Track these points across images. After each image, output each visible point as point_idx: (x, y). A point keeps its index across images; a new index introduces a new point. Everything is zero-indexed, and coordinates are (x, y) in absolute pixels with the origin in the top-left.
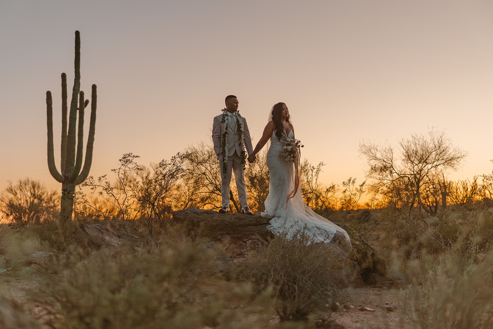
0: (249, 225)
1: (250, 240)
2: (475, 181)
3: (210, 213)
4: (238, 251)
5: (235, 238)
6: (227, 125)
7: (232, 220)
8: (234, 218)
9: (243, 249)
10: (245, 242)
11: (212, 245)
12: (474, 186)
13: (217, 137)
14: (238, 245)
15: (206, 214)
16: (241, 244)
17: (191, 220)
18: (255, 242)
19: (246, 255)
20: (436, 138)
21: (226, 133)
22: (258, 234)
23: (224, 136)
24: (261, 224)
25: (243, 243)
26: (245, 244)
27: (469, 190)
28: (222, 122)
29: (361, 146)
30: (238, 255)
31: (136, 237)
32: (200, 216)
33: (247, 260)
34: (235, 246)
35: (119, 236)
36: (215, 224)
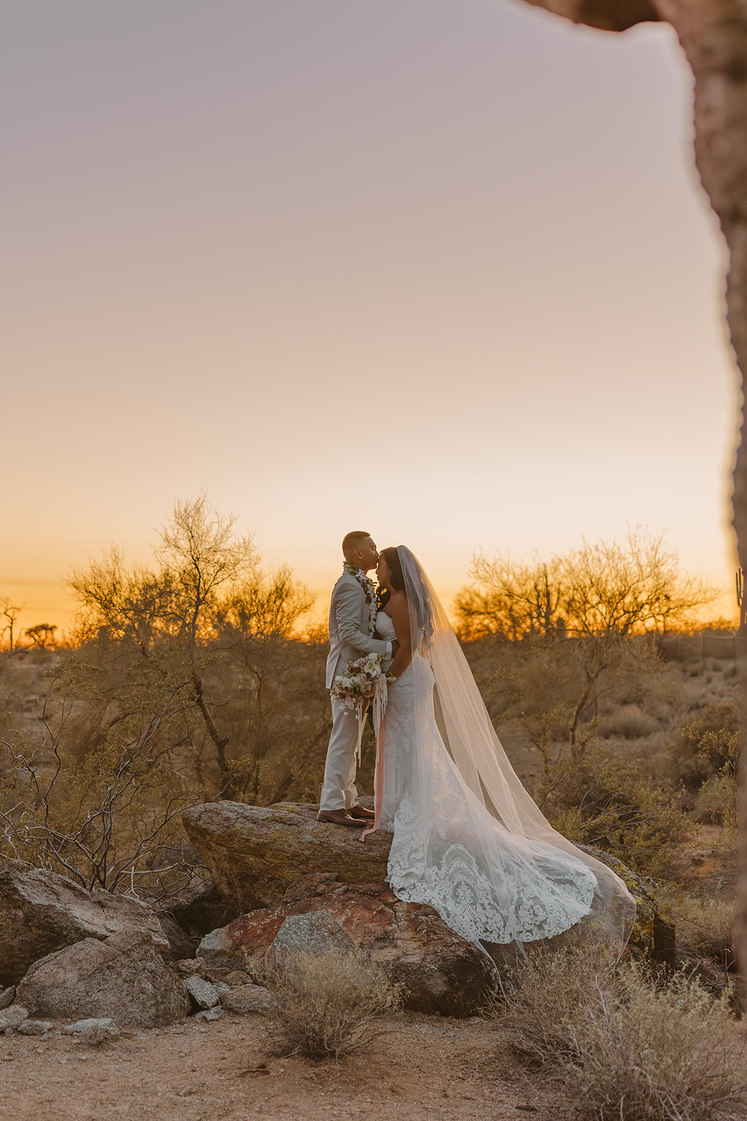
3: (288, 822)
4: (379, 931)
5: (364, 893)
7: (349, 844)
9: (390, 924)
10: (390, 905)
11: (323, 918)
14: (375, 912)
15: (279, 826)
16: (382, 912)
17: (243, 839)
19: (399, 942)
25: (387, 909)
26: (392, 911)
30: (378, 939)
32: (264, 830)
33: (405, 954)
34: (367, 914)
35: (101, 905)
36: (307, 853)
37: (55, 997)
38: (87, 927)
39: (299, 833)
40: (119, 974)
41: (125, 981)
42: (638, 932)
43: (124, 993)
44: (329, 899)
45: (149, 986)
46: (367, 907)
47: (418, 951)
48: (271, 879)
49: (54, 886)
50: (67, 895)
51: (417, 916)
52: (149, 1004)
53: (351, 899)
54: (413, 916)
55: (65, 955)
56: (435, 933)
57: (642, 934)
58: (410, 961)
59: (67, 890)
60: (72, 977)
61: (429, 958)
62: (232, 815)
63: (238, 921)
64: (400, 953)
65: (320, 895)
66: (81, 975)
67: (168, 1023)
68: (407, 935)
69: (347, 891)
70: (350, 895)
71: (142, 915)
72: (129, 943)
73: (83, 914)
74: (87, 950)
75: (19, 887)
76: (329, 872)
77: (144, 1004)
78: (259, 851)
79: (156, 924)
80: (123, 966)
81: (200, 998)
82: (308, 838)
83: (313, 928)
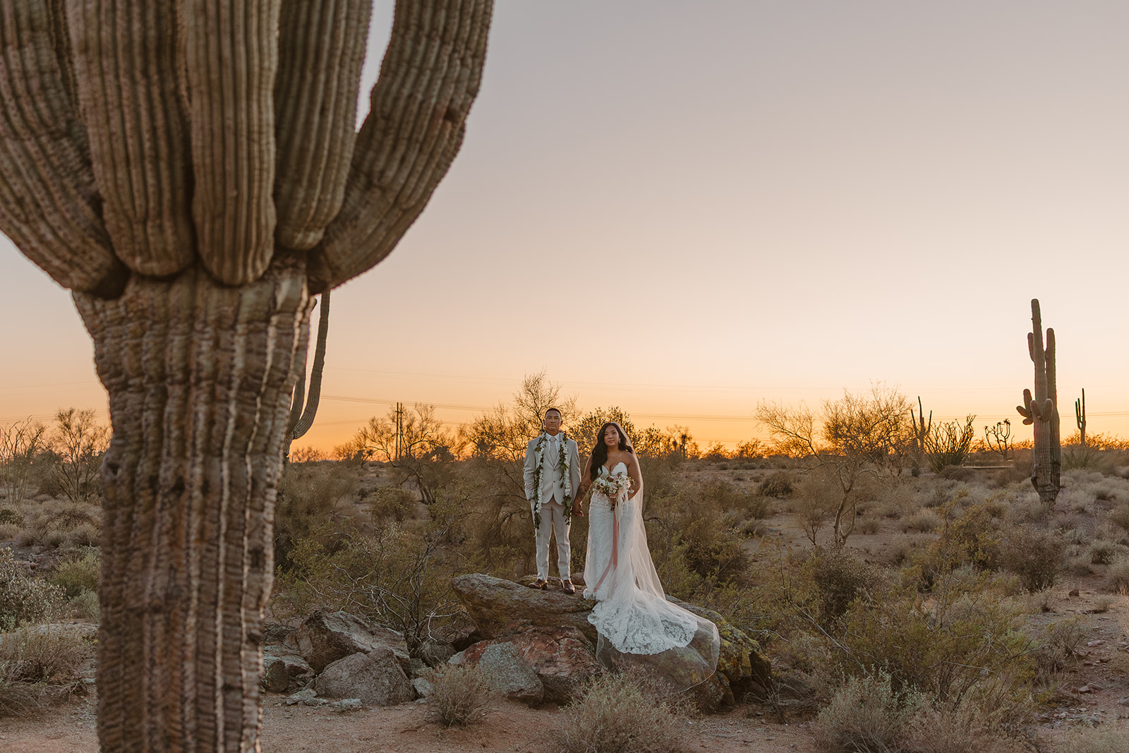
0: (565, 611)
1: (565, 637)
2: (970, 425)
4: (548, 656)
6: (543, 455)
8: (544, 599)
9: (555, 652)
10: (558, 641)
12: (967, 433)
13: (530, 472)
14: (548, 645)
15: (502, 589)
16: (552, 645)
17: (480, 597)
18: (573, 643)
19: (559, 663)
20: (883, 399)
21: (541, 467)
22: (578, 628)
23: (537, 472)
24: (583, 611)
25: (555, 643)
26: (557, 644)
27: (958, 439)
28: (536, 450)
29: (760, 408)
30: (546, 661)
31: (398, 633)
32: (493, 592)
33: (560, 671)
34: (543, 646)
35: (372, 633)
36: (515, 607)
37: (334, 686)
38: (360, 646)
39: (512, 594)
40: (372, 674)
41: (374, 678)
42: (724, 664)
43: (373, 685)
44: (524, 635)
45: (387, 682)
46: (544, 642)
47: (568, 669)
48: (496, 623)
49: (348, 622)
50: (355, 627)
51: (572, 648)
52: (385, 692)
53: (536, 636)
54: (569, 648)
55: (344, 662)
56: (581, 659)
57: (726, 665)
58: (562, 675)
59: (355, 624)
60: (345, 674)
61: (574, 674)
62: (476, 582)
63: (471, 648)
64: (557, 670)
65: (519, 633)
66: (350, 674)
67: (397, 704)
68: (564, 659)
69: (535, 631)
70: (537, 633)
71: (396, 641)
72: (380, 656)
73: (359, 639)
74: (357, 659)
75: (326, 621)
76: (526, 618)
77: (382, 692)
78: (489, 604)
79: (404, 646)
80: (374, 669)
81: (420, 690)
82: (516, 597)
83: (503, 652)
